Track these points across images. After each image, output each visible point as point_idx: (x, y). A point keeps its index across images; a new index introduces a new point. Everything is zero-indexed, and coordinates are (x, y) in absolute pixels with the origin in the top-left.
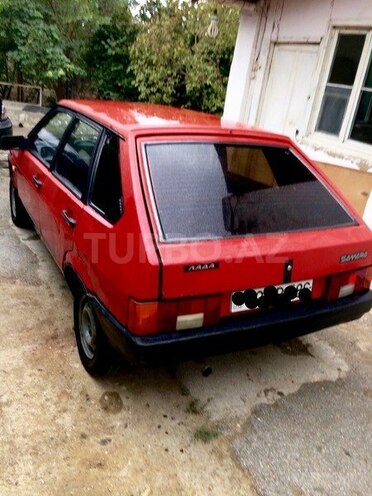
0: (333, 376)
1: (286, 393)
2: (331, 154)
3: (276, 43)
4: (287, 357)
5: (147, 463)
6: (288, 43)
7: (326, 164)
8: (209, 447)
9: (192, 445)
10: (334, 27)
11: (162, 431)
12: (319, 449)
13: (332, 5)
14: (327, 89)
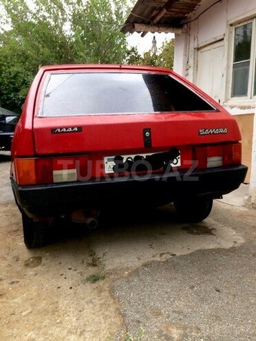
0: (228, 245)
1: (178, 254)
2: (243, 108)
3: (198, 49)
4: (192, 236)
5: (39, 295)
6: (205, 46)
7: (240, 116)
8: (95, 285)
9: (81, 285)
10: (231, 25)
11: (63, 277)
12: (192, 287)
13: (227, 11)
14: (234, 66)
